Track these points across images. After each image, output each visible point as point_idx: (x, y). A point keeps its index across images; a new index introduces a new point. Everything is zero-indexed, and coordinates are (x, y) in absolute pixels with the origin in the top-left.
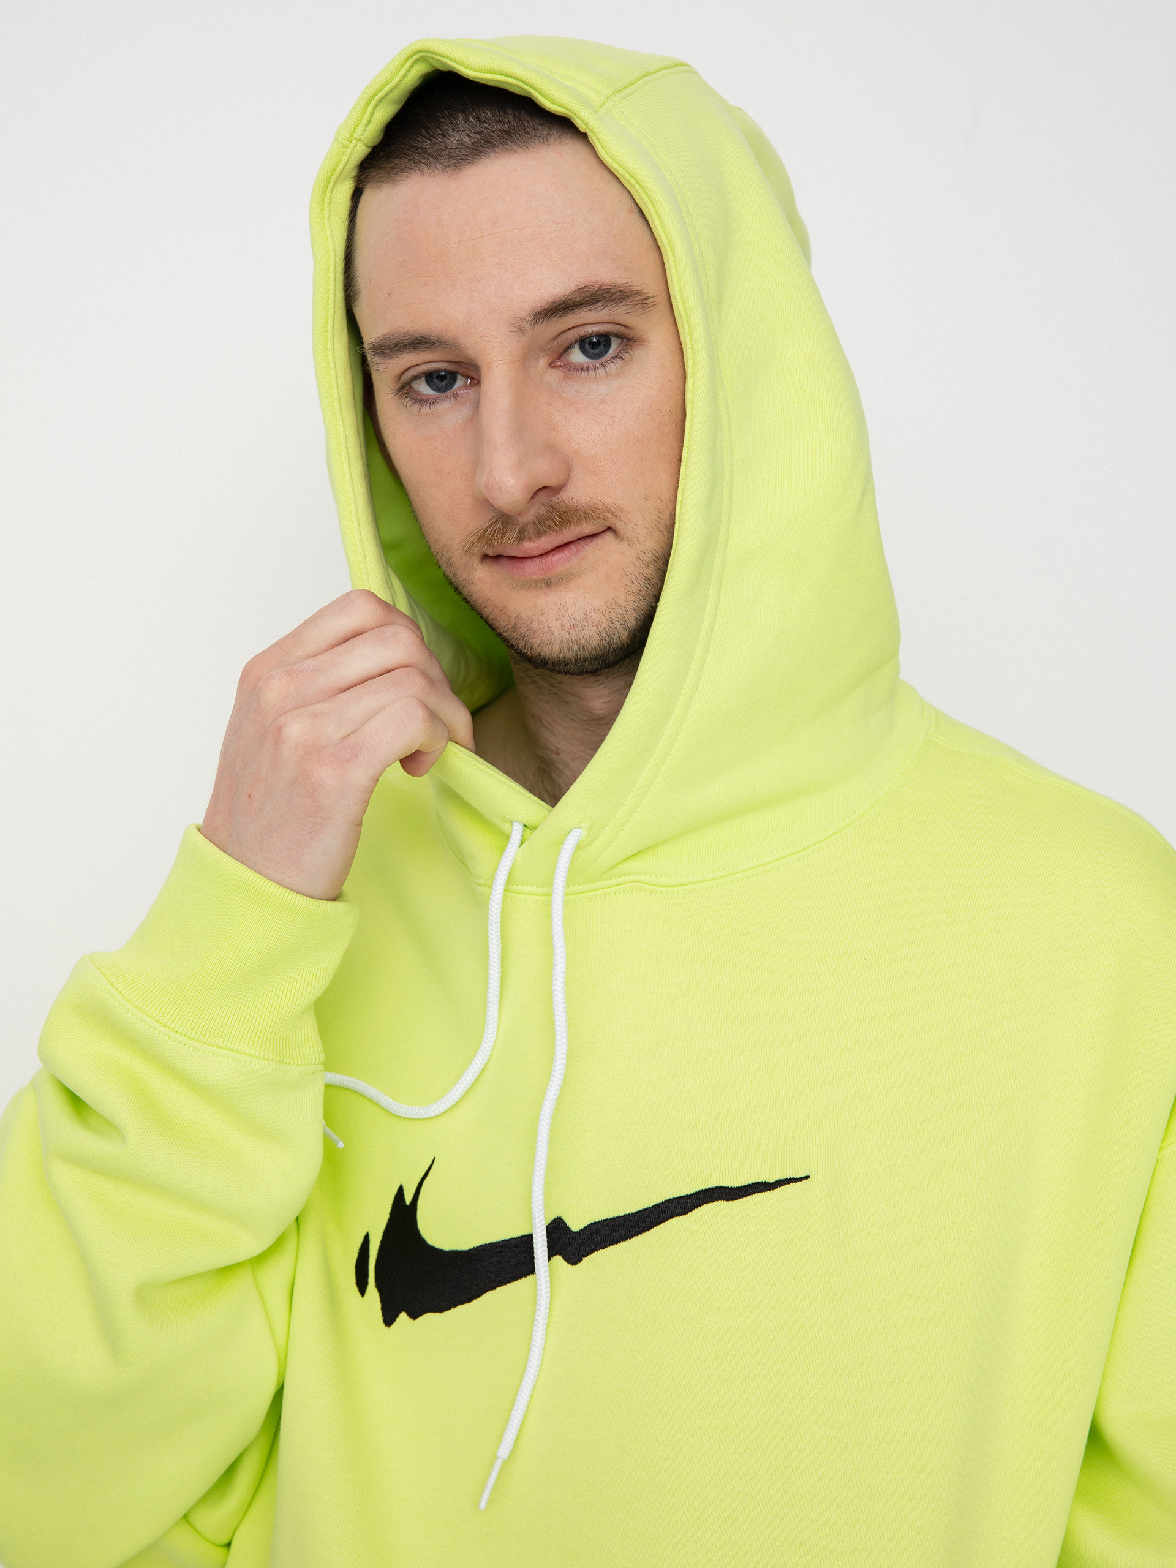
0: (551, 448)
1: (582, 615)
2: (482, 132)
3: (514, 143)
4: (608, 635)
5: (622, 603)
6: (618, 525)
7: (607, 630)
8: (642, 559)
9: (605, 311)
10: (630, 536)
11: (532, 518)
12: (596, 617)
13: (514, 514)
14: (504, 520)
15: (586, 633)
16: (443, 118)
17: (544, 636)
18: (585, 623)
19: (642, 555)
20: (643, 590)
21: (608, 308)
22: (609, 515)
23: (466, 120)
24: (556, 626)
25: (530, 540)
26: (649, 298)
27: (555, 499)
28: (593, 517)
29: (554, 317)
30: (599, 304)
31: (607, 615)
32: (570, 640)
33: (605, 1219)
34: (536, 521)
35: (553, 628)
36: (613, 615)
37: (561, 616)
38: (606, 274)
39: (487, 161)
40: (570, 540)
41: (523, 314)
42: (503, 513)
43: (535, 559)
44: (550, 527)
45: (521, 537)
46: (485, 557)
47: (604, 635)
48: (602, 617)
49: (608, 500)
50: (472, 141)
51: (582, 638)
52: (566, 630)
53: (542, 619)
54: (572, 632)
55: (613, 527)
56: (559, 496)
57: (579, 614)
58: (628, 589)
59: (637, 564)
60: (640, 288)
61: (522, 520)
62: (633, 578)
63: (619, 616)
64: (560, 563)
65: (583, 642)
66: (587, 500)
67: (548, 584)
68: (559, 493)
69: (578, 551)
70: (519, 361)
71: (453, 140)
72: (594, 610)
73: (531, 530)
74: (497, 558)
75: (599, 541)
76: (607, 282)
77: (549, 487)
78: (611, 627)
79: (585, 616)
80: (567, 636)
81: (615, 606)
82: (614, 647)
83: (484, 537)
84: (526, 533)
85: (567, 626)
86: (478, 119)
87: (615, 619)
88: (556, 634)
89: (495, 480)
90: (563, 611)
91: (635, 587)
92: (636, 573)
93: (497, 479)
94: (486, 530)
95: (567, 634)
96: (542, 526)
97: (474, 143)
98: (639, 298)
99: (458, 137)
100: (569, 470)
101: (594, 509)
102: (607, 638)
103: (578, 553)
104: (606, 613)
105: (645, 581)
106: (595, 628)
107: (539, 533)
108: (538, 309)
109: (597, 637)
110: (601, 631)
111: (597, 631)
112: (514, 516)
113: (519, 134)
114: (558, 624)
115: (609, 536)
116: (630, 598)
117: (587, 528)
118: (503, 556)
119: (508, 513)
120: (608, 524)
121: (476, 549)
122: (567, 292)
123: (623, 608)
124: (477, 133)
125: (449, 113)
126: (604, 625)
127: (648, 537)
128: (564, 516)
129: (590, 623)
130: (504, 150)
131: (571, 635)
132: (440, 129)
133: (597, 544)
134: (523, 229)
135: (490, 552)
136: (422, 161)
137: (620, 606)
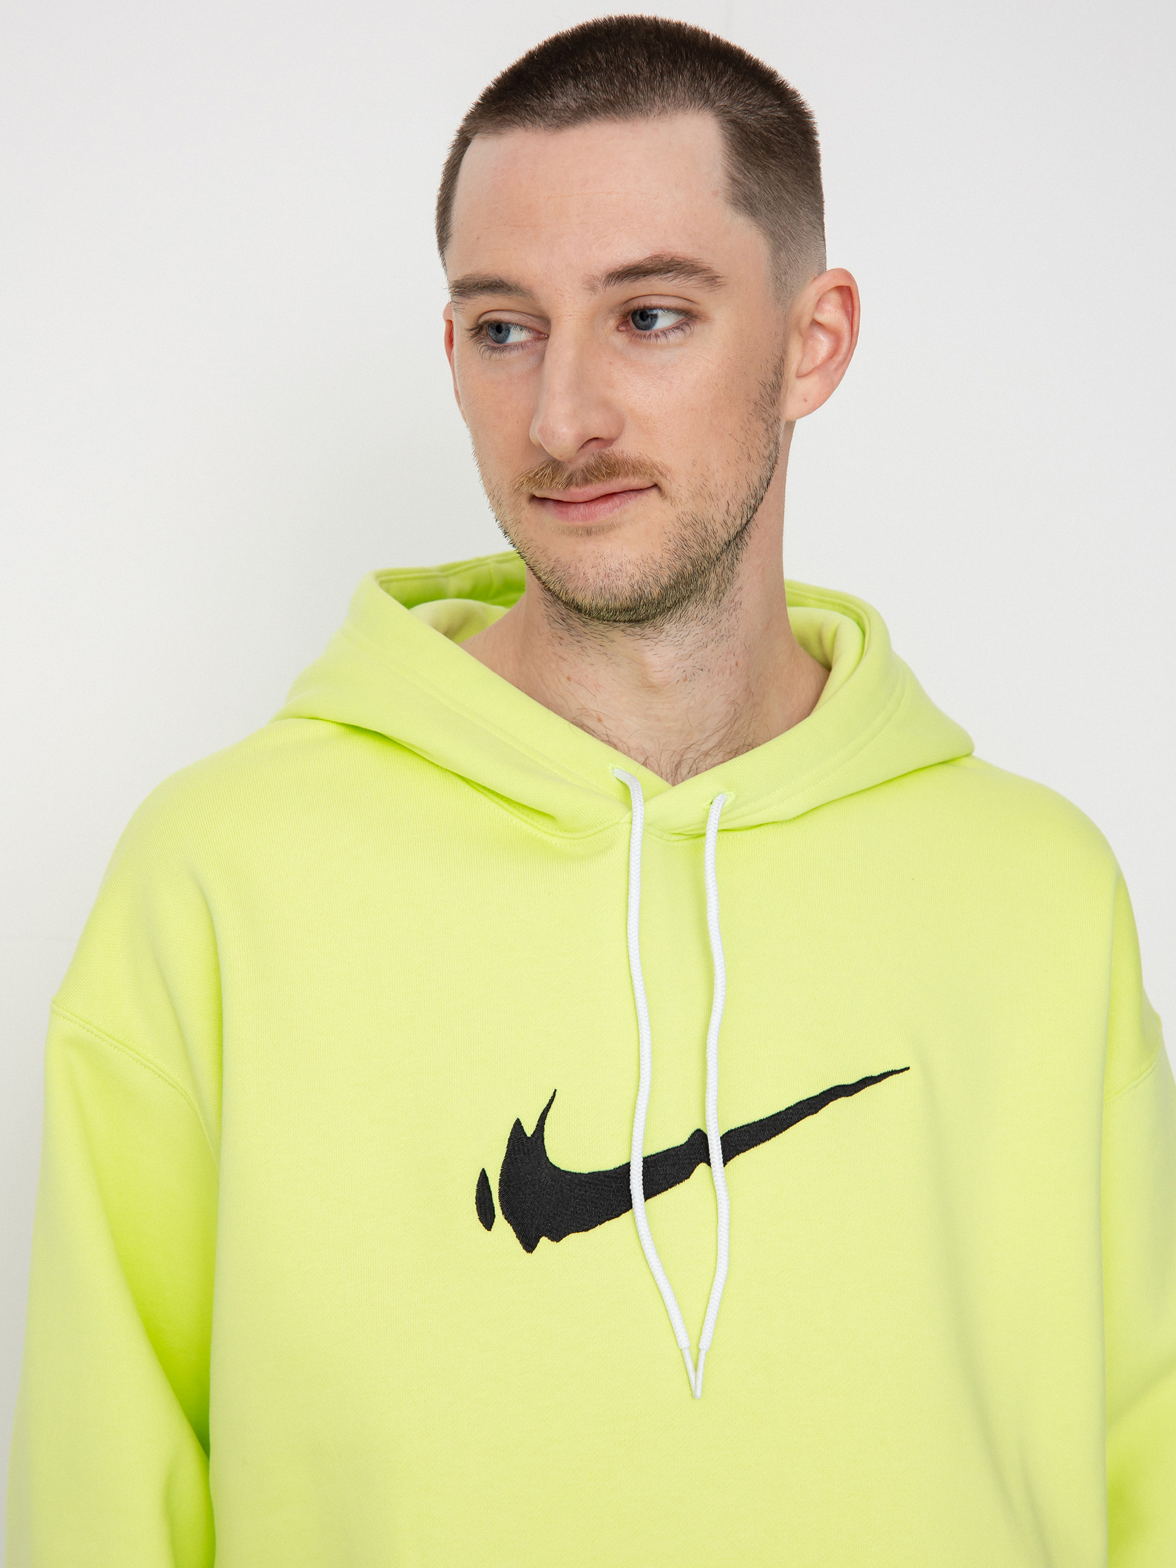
0: (606, 405)
1: (617, 565)
2: (588, 99)
3: (616, 113)
4: (640, 588)
5: (657, 557)
6: (664, 483)
7: (640, 583)
8: (681, 520)
9: (675, 282)
10: (673, 496)
11: (581, 466)
12: (630, 569)
13: (564, 461)
14: (555, 466)
15: (620, 583)
16: (556, 81)
17: (579, 582)
18: (619, 574)
19: (682, 516)
20: (679, 549)
21: (678, 280)
22: (656, 472)
23: (576, 86)
24: (591, 573)
25: (577, 485)
26: (718, 277)
27: (607, 451)
28: (640, 471)
29: (626, 280)
30: (669, 275)
31: (641, 569)
32: (603, 588)
33: (741, 1125)
34: (585, 470)
35: (589, 575)
36: (647, 570)
37: (597, 565)
38: (679, 247)
39: (588, 126)
40: (617, 490)
41: (598, 274)
42: (554, 458)
43: (579, 505)
44: (597, 477)
45: (569, 482)
46: (533, 498)
47: (636, 587)
48: (637, 569)
49: (657, 459)
50: (577, 105)
51: (614, 587)
52: (601, 578)
53: (579, 565)
54: (606, 580)
55: (659, 484)
56: (610, 448)
57: (615, 565)
58: (665, 546)
59: (677, 524)
60: (710, 266)
61: (571, 468)
62: (671, 537)
63: (653, 571)
64: (604, 513)
65: (616, 591)
66: (637, 455)
67: (589, 532)
68: (611, 445)
69: (621, 504)
70: (587, 319)
71: (559, 103)
72: (630, 562)
73: (579, 477)
74: (543, 500)
75: (643, 498)
76: (681, 255)
77: (601, 438)
78: (644, 581)
79: (620, 567)
80: (601, 584)
81: (650, 561)
82: (645, 601)
83: (534, 478)
84: (574, 479)
85: (602, 574)
86: (586, 86)
87: (649, 573)
88: (591, 581)
89: (549, 425)
90: (600, 560)
91: (671, 546)
92: (674, 532)
93: (551, 425)
94: (537, 474)
95: (601, 582)
96: (589, 475)
97: (578, 108)
98: (708, 275)
99: (565, 99)
100: (621, 427)
101: (642, 464)
102: (639, 591)
103: (621, 506)
104: (640, 566)
105: (681, 541)
106: (628, 579)
107: (586, 481)
108: (612, 271)
109: (629, 588)
110: (633, 583)
111: (630, 583)
112: (564, 463)
113: (622, 107)
114: (594, 571)
115: (654, 493)
116: (666, 555)
117: (634, 482)
118: (549, 499)
119: (560, 459)
120: (655, 480)
121: (525, 489)
122: (641, 258)
123: (658, 565)
124: (584, 99)
125: (561, 77)
126: (637, 578)
127: (691, 500)
128: (610, 468)
129: (624, 574)
130: (605, 118)
131: (604, 583)
132: (550, 91)
133: (641, 499)
134: (610, 193)
135: (538, 494)
136: (528, 117)
137: (655, 562)
